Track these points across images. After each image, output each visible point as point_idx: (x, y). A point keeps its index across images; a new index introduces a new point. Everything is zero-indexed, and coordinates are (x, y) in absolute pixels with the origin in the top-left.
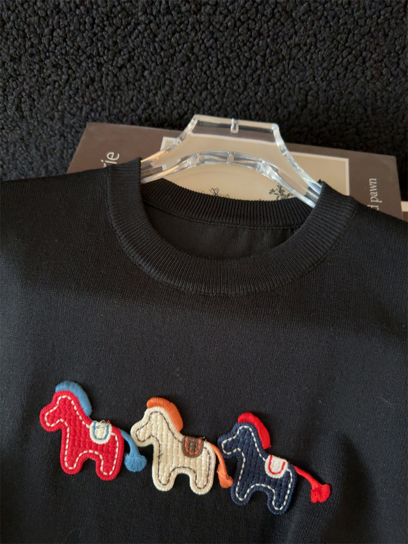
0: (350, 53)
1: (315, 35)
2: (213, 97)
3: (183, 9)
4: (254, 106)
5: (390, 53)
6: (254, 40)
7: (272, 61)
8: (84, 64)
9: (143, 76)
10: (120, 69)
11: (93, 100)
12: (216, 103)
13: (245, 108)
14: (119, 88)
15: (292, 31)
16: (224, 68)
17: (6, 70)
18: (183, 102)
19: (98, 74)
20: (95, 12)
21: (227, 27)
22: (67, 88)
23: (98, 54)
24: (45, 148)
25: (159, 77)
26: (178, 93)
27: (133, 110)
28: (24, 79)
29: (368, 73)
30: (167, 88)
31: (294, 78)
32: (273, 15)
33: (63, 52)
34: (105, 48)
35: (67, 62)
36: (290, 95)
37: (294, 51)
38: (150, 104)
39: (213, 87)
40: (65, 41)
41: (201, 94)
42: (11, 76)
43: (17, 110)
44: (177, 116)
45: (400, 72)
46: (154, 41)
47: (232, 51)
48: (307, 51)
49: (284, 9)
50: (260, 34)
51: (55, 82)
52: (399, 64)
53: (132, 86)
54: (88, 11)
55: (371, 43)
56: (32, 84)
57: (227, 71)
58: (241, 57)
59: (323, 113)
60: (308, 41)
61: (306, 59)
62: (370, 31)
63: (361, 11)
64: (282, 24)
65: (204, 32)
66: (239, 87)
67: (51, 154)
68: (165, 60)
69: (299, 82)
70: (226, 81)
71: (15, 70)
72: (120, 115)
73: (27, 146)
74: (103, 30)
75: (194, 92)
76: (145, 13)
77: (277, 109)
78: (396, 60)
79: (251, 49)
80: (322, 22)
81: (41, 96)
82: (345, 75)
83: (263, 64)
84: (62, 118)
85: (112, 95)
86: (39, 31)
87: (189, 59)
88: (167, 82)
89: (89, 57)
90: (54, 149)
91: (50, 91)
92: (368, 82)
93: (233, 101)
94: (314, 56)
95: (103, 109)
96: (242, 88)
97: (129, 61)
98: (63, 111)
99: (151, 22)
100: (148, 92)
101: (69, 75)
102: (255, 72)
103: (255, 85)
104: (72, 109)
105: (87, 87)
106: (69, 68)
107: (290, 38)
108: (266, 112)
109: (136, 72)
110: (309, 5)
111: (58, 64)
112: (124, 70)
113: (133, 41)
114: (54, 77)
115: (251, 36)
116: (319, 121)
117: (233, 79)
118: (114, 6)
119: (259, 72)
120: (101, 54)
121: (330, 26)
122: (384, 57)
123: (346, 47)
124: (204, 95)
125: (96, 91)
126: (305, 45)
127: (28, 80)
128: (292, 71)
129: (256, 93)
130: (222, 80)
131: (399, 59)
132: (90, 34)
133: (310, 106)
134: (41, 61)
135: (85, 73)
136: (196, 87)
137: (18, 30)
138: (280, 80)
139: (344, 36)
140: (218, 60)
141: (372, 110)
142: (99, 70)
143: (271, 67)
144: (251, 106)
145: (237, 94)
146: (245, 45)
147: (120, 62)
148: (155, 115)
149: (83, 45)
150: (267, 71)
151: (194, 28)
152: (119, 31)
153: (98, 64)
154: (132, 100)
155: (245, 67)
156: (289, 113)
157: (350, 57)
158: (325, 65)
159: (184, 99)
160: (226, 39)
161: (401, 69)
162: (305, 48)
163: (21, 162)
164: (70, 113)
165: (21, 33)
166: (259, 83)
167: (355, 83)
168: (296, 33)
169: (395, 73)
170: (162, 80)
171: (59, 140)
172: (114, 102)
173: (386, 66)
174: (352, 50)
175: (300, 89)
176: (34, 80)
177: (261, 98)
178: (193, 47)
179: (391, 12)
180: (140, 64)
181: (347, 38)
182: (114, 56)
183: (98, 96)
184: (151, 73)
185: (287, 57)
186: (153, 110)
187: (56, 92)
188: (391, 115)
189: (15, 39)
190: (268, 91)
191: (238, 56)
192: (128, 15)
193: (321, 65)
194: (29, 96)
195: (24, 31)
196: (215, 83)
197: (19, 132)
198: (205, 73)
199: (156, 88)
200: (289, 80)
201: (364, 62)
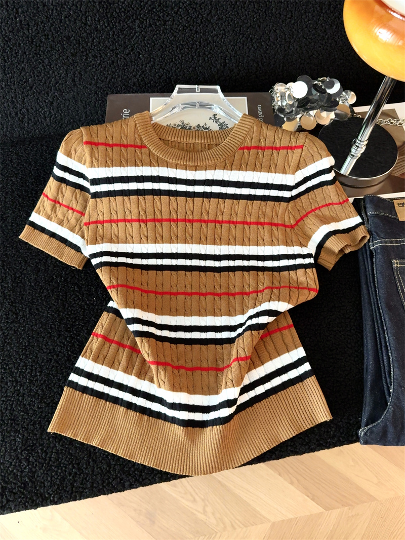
0: (243, 37)
1: (224, 30)
2: (176, 65)
3: (158, 24)
5: (263, 34)
6: (194, 35)
7: (204, 44)
8: (109, 54)
9: (140, 58)
10: (127, 55)
11: (113, 72)
12: (178, 68)
13: (194, 70)
14: (127, 65)
15: (212, 29)
16: (180, 50)
17: (69, 60)
18: (161, 69)
19: (116, 59)
20: (114, 29)
21: (180, 30)
22: (100, 67)
23: (116, 49)
24: (86, 101)
25: (147, 58)
26: (158, 65)
27: (135, 76)
29: (255, 45)
30: (152, 63)
31: (217, 51)
32: (202, 23)
33: (98, 49)
34: (119, 45)
35: (100, 54)
36: (216, 60)
37: (215, 38)
38: (143, 72)
39: (175, 60)
40: (99, 44)
41: (170, 64)
42: (71, 63)
43: (72, 81)
44: (158, 77)
46: (144, 40)
47: (183, 41)
49: (207, 19)
50: (196, 32)
51: (93, 64)
52: (269, 39)
53: (133, 63)
54: (111, 29)
55: (253, 31)
56: (81, 67)
57: (182, 51)
58: (189, 44)
59: (236, 68)
60: (221, 33)
61: (222, 42)
62: (251, 25)
63: (245, 17)
64: (207, 26)
65: (169, 33)
66: (189, 59)
67: (89, 105)
68: (150, 49)
69: (220, 53)
70: (182, 56)
71: (73, 60)
72: (128, 79)
73: (76, 101)
74: (119, 37)
75: (166, 64)
76: (139, 27)
77: (211, 68)
78: (267, 38)
79: (193, 39)
80: (226, 23)
81: (86, 72)
82: (243, 47)
83: (200, 46)
84: (96, 84)
85: (123, 69)
86: (86, 40)
87: (162, 47)
88: (152, 60)
89: (111, 51)
90: (91, 102)
91: (91, 69)
92: (256, 49)
93: (187, 66)
94: (225, 40)
95: (118, 77)
96: (191, 60)
97: (132, 50)
98: (97, 80)
99: (142, 31)
100: (142, 65)
101: (101, 61)
102: (196, 50)
104: (102, 78)
105: (110, 66)
106: (101, 57)
107: (212, 32)
108: (205, 71)
109: (136, 56)
110: (218, 16)
111: (95, 55)
112: (129, 55)
113: (133, 41)
114: (93, 62)
115: (192, 33)
116: (234, 73)
117: (186, 55)
118: (124, 25)
119: (198, 50)
120: (118, 48)
121: (231, 25)
122: (261, 37)
123: (241, 34)
125: (115, 67)
127: (79, 64)
128: (216, 48)
129: (199, 61)
130: (180, 56)
132: (112, 39)
133: (228, 65)
134: (87, 54)
135: (109, 59)
136: (167, 61)
137: (76, 40)
138: (210, 53)
139: (239, 29)
140: (177, 46)
141: (262, 64)
142: (117, 56)
143: (204, 47)
144: (197, 68)
145: (188, 62)
146: (190, 37)
147: (127, 51)
148: (146, 78)
149: (108, 45)
150: (203, 49)
151: (163, 32)
152: (126, 37)
153: (115, 53)
154: (134, 71)
155: (191, 48)
157: (243, 38)
158: (232, 43)
159: (161, 68)
160: (180, 36)
161: (271, 42)
162: (220, 36)
163: (71, 111)
164: (100, 80)
165: (78, 42)
166: (199, 56)
167: (250, 51)
168: (214, 29)
169: (269, 44)
170: (149, 59)
171: (94, 96)
172: (124, 72)
173: (263, 41)
175: (221, 56)
176: (83, 64)
177: (202, 63)
178: (164, 41)
179: (259, 16)
180: (138, 52)
181: (240, 30)
182: (124, 48)
183: (116, 70)
184: (143, 56)
185: (212, 42)
186: (145, 75)
187: (94, 70)
188: (272, 66)
189: (75, 45)
190: (205, 60)
191: (187, 43)
192: (131, 29)
193: (230, 44)
194: (79, 73)
195: (79, 41)
196: (177, 58)
197: (72, 93)
198: (171, 53)
199: (146, 64)
200: (214, 53)
201: (251, 40)
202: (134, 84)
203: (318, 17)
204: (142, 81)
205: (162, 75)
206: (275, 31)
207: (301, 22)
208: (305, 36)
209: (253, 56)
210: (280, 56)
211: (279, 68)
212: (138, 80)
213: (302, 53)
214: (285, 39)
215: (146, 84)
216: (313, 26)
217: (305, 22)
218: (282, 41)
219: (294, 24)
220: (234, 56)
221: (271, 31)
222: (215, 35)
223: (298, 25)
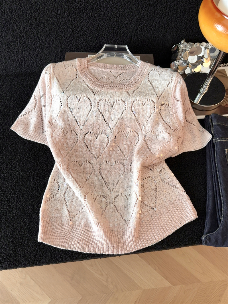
0: (141, 25)
1: (131, 21)
3: (96, 16)
4: (117, 41)
5: (153, 24)
7: (120, 28)
8: (69, 31)
9: (85, 33)
10: (79, 32)
11: (71, 40)
12: (106, 40)
14: (78, 37)
15: (125, 20)
16: (107, 30)
17: (47, 33)
18: (96, 40)
19: (73, 33)
21: (107, 20)
22: (64, 37)
23: (73, 28)
24: (55, 55)
25: (89, 33)
26: (95, 38)
27: (82, 43)
28: (52, 35)
29: (148, 30)
30: (92, 36)
31: (127, 32)
32: (120, 16)
33: (63, 28)
34: (75, 26)
35: (64, 30)
36: (127, 37)
37: (126, 25)
38: (87, 41)
39: (105, 36)
40: (64, 25)
41: (101, 38)
42: (48, 35)
43: (49, 44)
44: (95, 44)
45: (157, 29)
46: (88, 24)
47: (109, 26)
48: (130, 25)
49: (122, 14)
50: (116, 21)
51: (60, 36)
52: (156, 27)
53: (82, 36)
54: (71, 17)
55: (147, 22)
56: (54, 37)
57: (108, 31)
58: (112, 27)
59: (137, 42)
60: (130, 22)
61: (130, 27)
62: (146, 19)
63: (143, 14)
64: (122, 18)
65: (101, 21)
66: (112, 35)
67: (57, 58)
68: (91, 29)
69: (129, 33)
71: (50, 33)
72: (78, 45)
73: (50, 55)
74: (74, 21)
75: (99, 37)
76: (86, 17)
77: (123, 41)
79: (114, 25)
80: (133, 17)
81: (56, 40)
82: (141, 31)
83: (118, 29)
84: (61, 46)
85: (76, 39)
86: (57, 22)
87: (98, 28)
88: (92, 35)
89: (70, 29)
90: (58, 56)
91: (59, 38)
92: (148, 32)
93: (111, 39)
95: (73, 43)
96: (113, 36)
97: (81, 29)
98: (62, 44)
99: (87, 19)
100: (86, 38)
101: (64, 34)
102: (116, 31)
103: (116, 35)
104: (64, 43)
106: (65, 32)
107: (125, 22)
108: (120, 42)
109: (83, 32)
110: (129, 13)
111: (62, 31)
112: (80, 32)
113: (82, 24)
116: (136, 44)
117: (110, 33)
118: (78, 16)
119: (117, 31)
121: (135, 18)
122: (151, 25)
123: (140, 23)
124: (102, 38)
125: (72, 38)
126: (129, 23)
127: (53, 36)
128: (126, 30)
130: (107, 34)
131: (156, 26)
132: (71, 23)
133: (133, 40)
134: (57, 30)
136: (100, 36)
137: (52, 22)
138: (123, 33)
139: (139, 20)
140: (106, 28)
141: (151, 40)
142: (73, 32)
143: (120, 29)
144: (116, 41)
145: (111, 37)
147: (79, 30)
148: (88, 44)
149: (69, 26)
150: (119, 31)
151: (99, 20)
152: (79, 22)
153: (72, 30)
154: (82, 40)
155: (113, 30)
156: (127, 42)
158: (135, 28)
160: (107, 23)
161: (157, 28)
163: (48, 60)
164: (64, 45)
165: (52, 23)
166: (117, 34)
167: (145, 33)
168: (126, 20)
170: (90, 34)
171: (60, 53)
173: (152, 28)
174: (142, 24)
175: (129, 35)
176: (55, 35)
177: (118, 38)
178: (99, 25)
179: (151, 14)
180: (84, 30)
183: (72, 39)
184: (87, 32)
185: (125, 27)
186: (88, 43)
187: (61, 39)
188: (157, 41)
189: (51, 25)
190: (120, 36)
191: (111, 27)
192: (81, 18)
193: (134, 28)
194: (53, 40)
195: (53, 23)
196: (105, 34)
197: (48, 51)
198: (102, 32)
199: (88, 37)
200: (126, 33)
201: (146, 27)
202: (82, 48)
203: (183, 16)
204: (86, 46)
205: (97, 43)
206: (159, 23)
207: (173, 18)
208: (175, 26)
209: (147, 36)
210: (161, 36)
211: (161, 43)
212: (84, 45)
213: (174, 35)
214: (164, 27)
215: (88, 48)
216: (180, 21)
217: (176, 18)
218: (163, 29)
219: (169, 19)
220: (136, 35)
221: (157, 22)
222: (126, 23)
223: (172, 20)
